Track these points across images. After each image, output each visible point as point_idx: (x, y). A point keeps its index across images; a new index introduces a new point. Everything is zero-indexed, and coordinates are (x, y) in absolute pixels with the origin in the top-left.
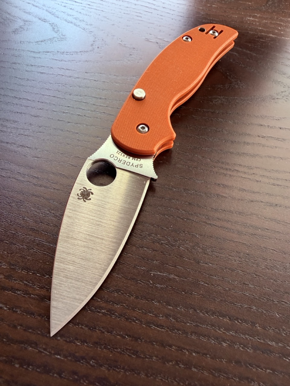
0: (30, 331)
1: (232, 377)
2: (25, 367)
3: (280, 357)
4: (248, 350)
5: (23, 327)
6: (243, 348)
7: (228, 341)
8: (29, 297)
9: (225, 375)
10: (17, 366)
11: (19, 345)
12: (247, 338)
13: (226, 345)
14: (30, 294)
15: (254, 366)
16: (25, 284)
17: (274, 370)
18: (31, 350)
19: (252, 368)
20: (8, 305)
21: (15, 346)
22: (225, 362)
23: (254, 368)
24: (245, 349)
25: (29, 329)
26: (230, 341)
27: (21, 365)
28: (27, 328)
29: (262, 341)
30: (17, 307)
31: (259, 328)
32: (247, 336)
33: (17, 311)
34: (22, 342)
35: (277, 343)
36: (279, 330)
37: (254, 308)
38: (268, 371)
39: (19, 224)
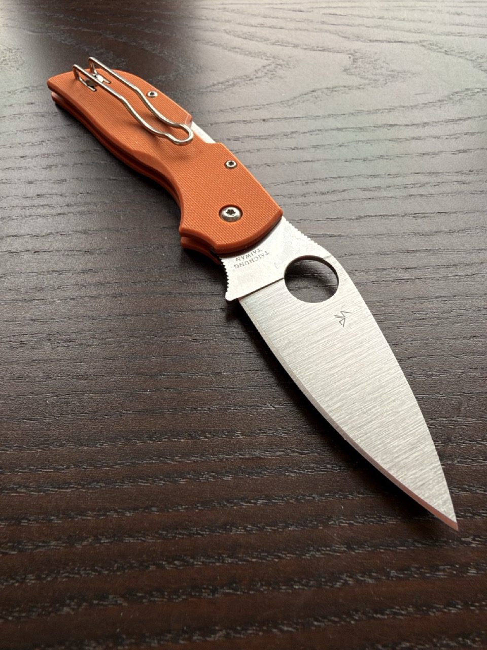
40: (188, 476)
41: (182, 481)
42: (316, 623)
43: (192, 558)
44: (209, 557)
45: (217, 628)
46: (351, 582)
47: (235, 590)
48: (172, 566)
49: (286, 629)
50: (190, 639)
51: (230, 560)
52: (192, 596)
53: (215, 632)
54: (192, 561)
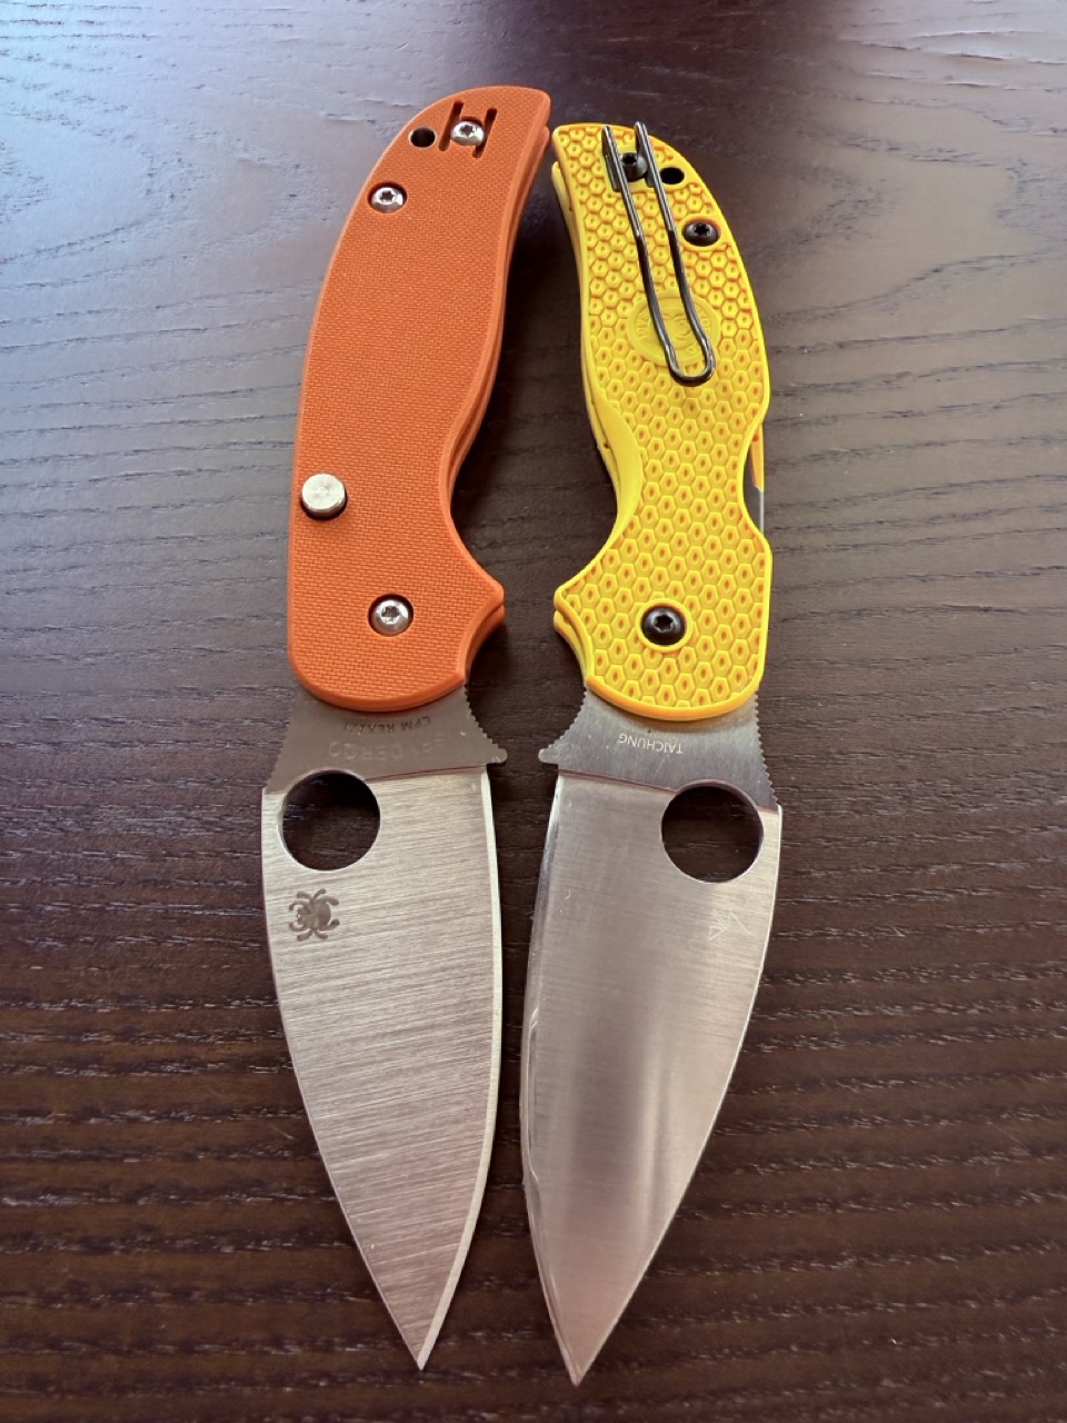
0: (234, 1156)
1: (799, 1121)
2: (250, 1247)
3: (919, 1039)
4: (833, 1046)
5: (214, 1152)
6: (817, 1044)
7: (776, 1038)
8: (205, 1072)
9: (780, 1124)
10: (228, 1250)
11: (216, 1199)
12: (824, 1017)
13: (773, 1049)
14: (202, 1064)
15: (854, 1080)
16: (181, 1041)
17: (907, 1078)
18: (251, 1201)
19: (849, 1087)
20: (153, 1109)
21: (207, 1205)
22: (775, 1090)
23: (853, 1085)
24: (824, 1045)
25: (228, 1153)
26: (780, 1036)
27: (239, 1246)
28: (223, 1153)
29: (866, 1013)
30: (178, 1107)
31: (853, 981)
32: (824, 1012)
33: (182, 1118)
34: (224, 1190)
35: (906, 1007)
36: (909, 972)
37: (834, 931)
38: (893, 1082)
39: (107, 879)
40: (775, 1041)
41: (767, 1049)
42: (988, 1252)
43: (796, 1160)
44: (820, 1159)
45: (844, 1254)
46: (1038, 1199)
47: (866, 1205)
48: (768, 1170)
49: (944, 1258)
50: (808, 1268)
51: (854, 1165)
52: (804, 1212)
53: (842, 1259)
54: (796, 1163)
